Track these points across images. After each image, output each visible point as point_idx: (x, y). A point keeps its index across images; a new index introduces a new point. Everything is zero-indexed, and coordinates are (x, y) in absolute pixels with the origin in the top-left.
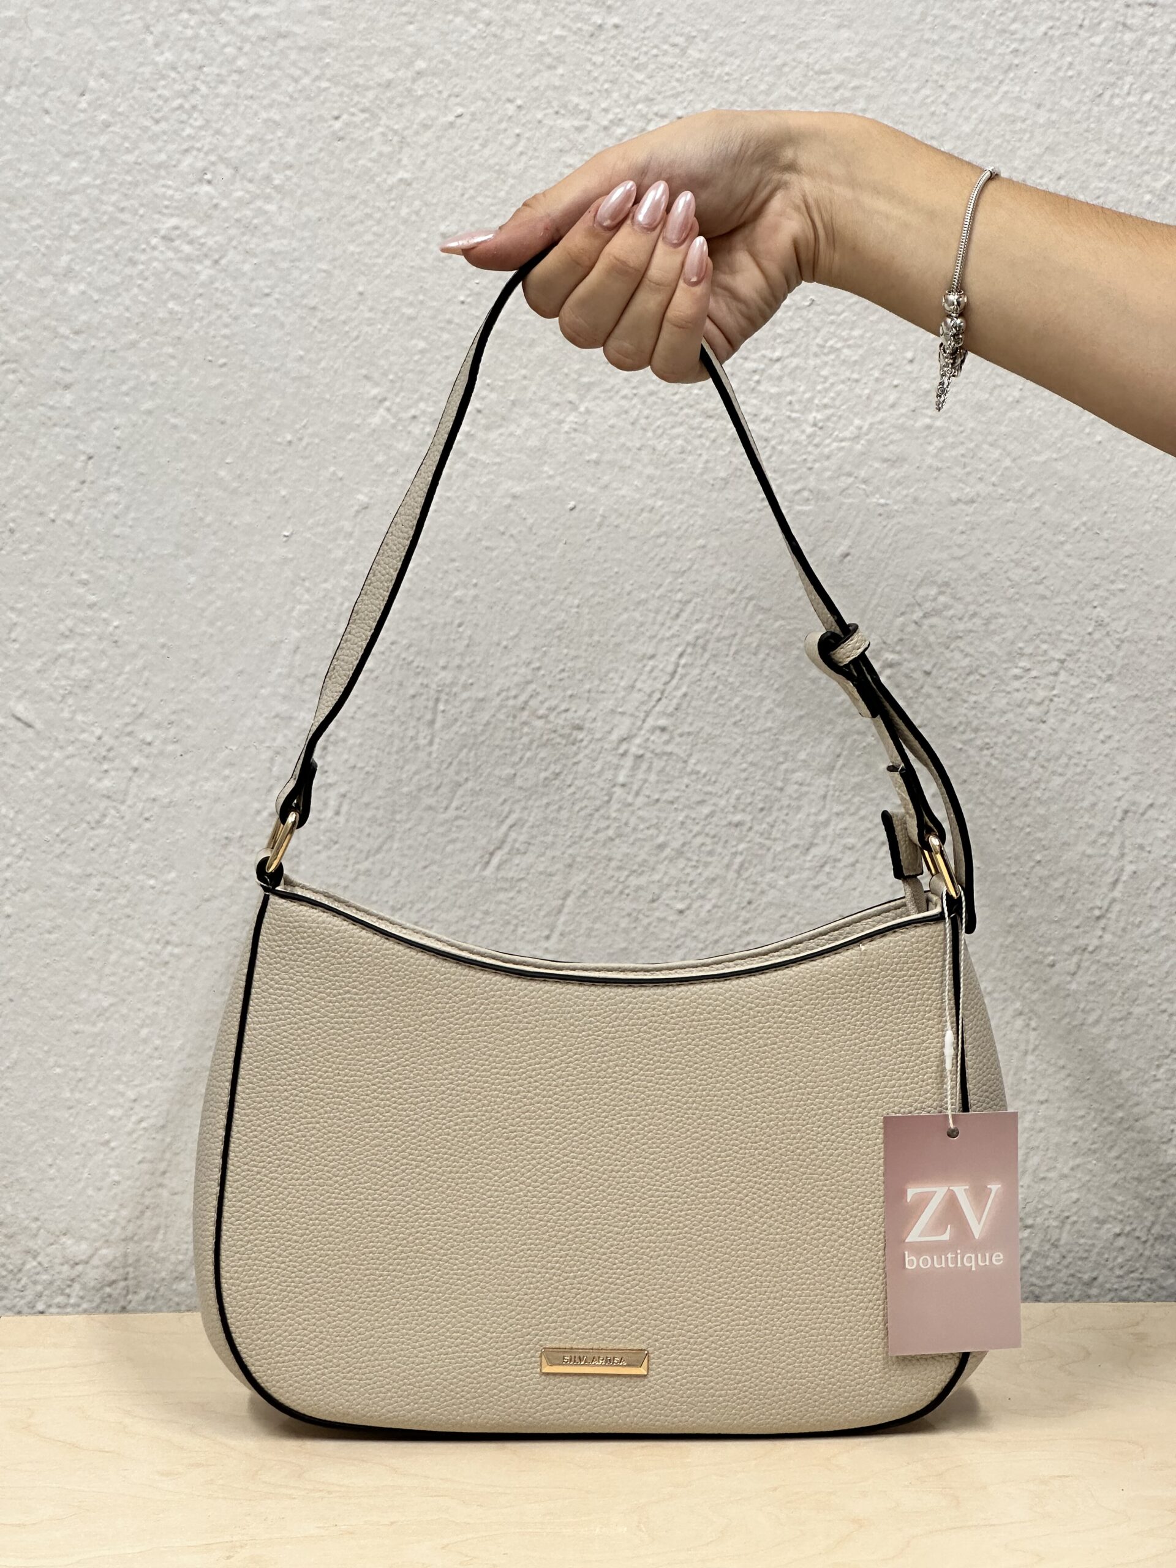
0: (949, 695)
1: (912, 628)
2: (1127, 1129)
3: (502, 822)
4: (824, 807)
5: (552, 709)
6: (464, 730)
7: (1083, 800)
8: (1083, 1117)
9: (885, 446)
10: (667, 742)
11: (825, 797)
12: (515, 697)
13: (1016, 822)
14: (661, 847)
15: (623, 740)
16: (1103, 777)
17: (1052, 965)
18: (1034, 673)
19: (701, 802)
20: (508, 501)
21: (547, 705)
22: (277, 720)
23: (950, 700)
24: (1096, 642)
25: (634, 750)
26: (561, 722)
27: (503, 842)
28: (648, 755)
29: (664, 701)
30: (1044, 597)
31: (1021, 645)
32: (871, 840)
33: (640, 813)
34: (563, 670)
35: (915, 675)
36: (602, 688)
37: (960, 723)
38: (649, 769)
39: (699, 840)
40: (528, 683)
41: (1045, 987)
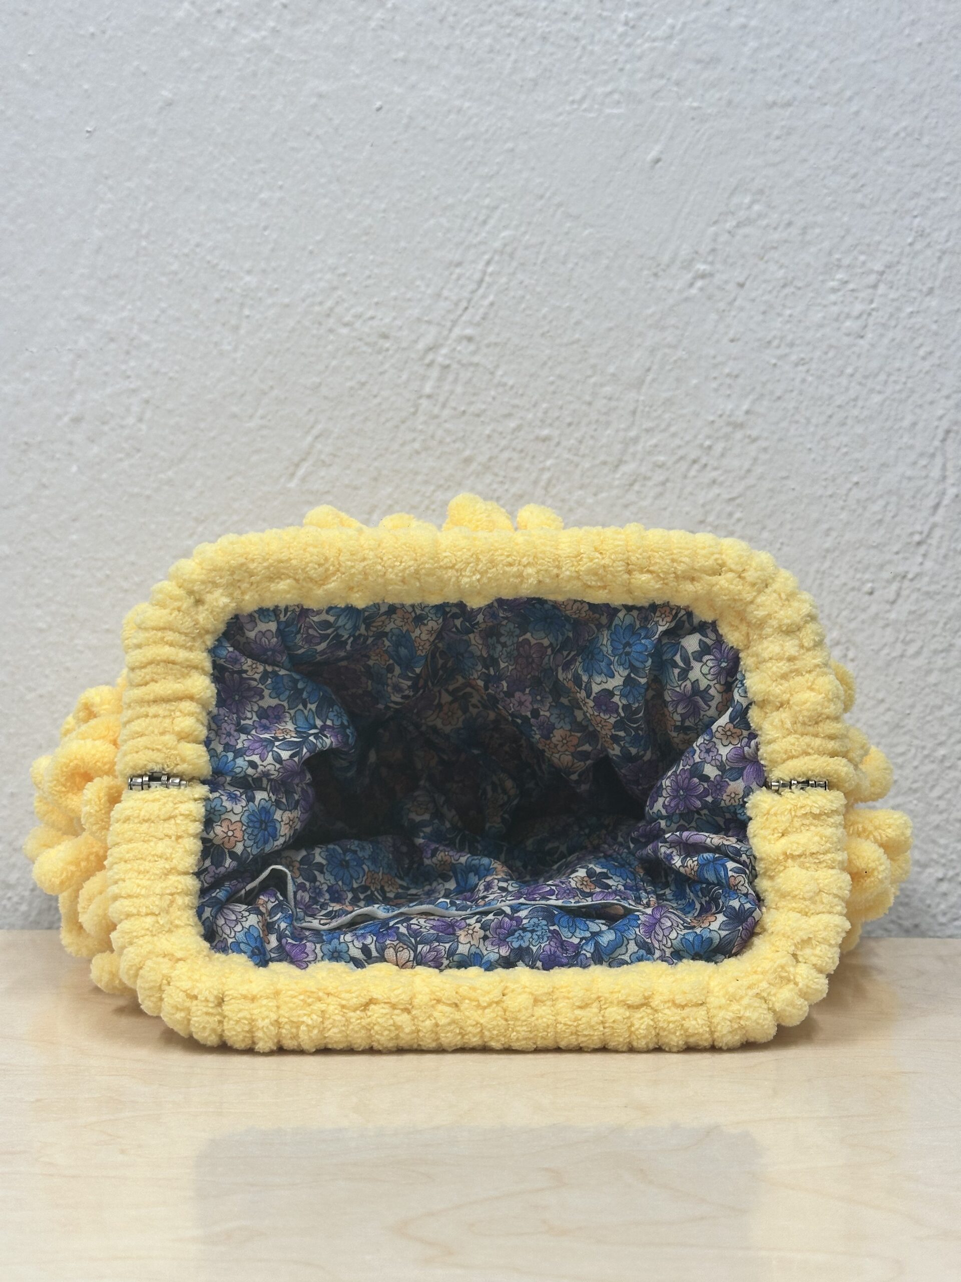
0: (763, 308)
1: (725, 237)
2: (949, 768)
3: (308, 432)
4: (633, 423)
5: (358, 316)
6: (269, 336)
7: (902, 419)
8: (903, 754)
9: (699, 46)
10: (474, 353)
11: (634, 413)
12: (321, 303)
13: (834, 442)
14: (468, 461)
15: (430, 349)
16: (923, 395)
17: (871, 593)
18: (851, 286)
19: (509, 416)
20: (314, 100)
21: (353, 311)
22: (79, 323)
23: (764, 313)
24: (916, 254)
25: (440, 359)
26: (367, 330)
27: (308, 453)
28: (455, 366)
29: (471, 310)
30: (862, 206)
31: (837, 256)
32: (682, 458)
33: (447, 425)
34: (369, 277)
35: (728, 287)
36: (409, 296)
37: (775, 337)
38: (456, 381)
39: (506, 455)
40: (335, 288)
41: (863, 616)
